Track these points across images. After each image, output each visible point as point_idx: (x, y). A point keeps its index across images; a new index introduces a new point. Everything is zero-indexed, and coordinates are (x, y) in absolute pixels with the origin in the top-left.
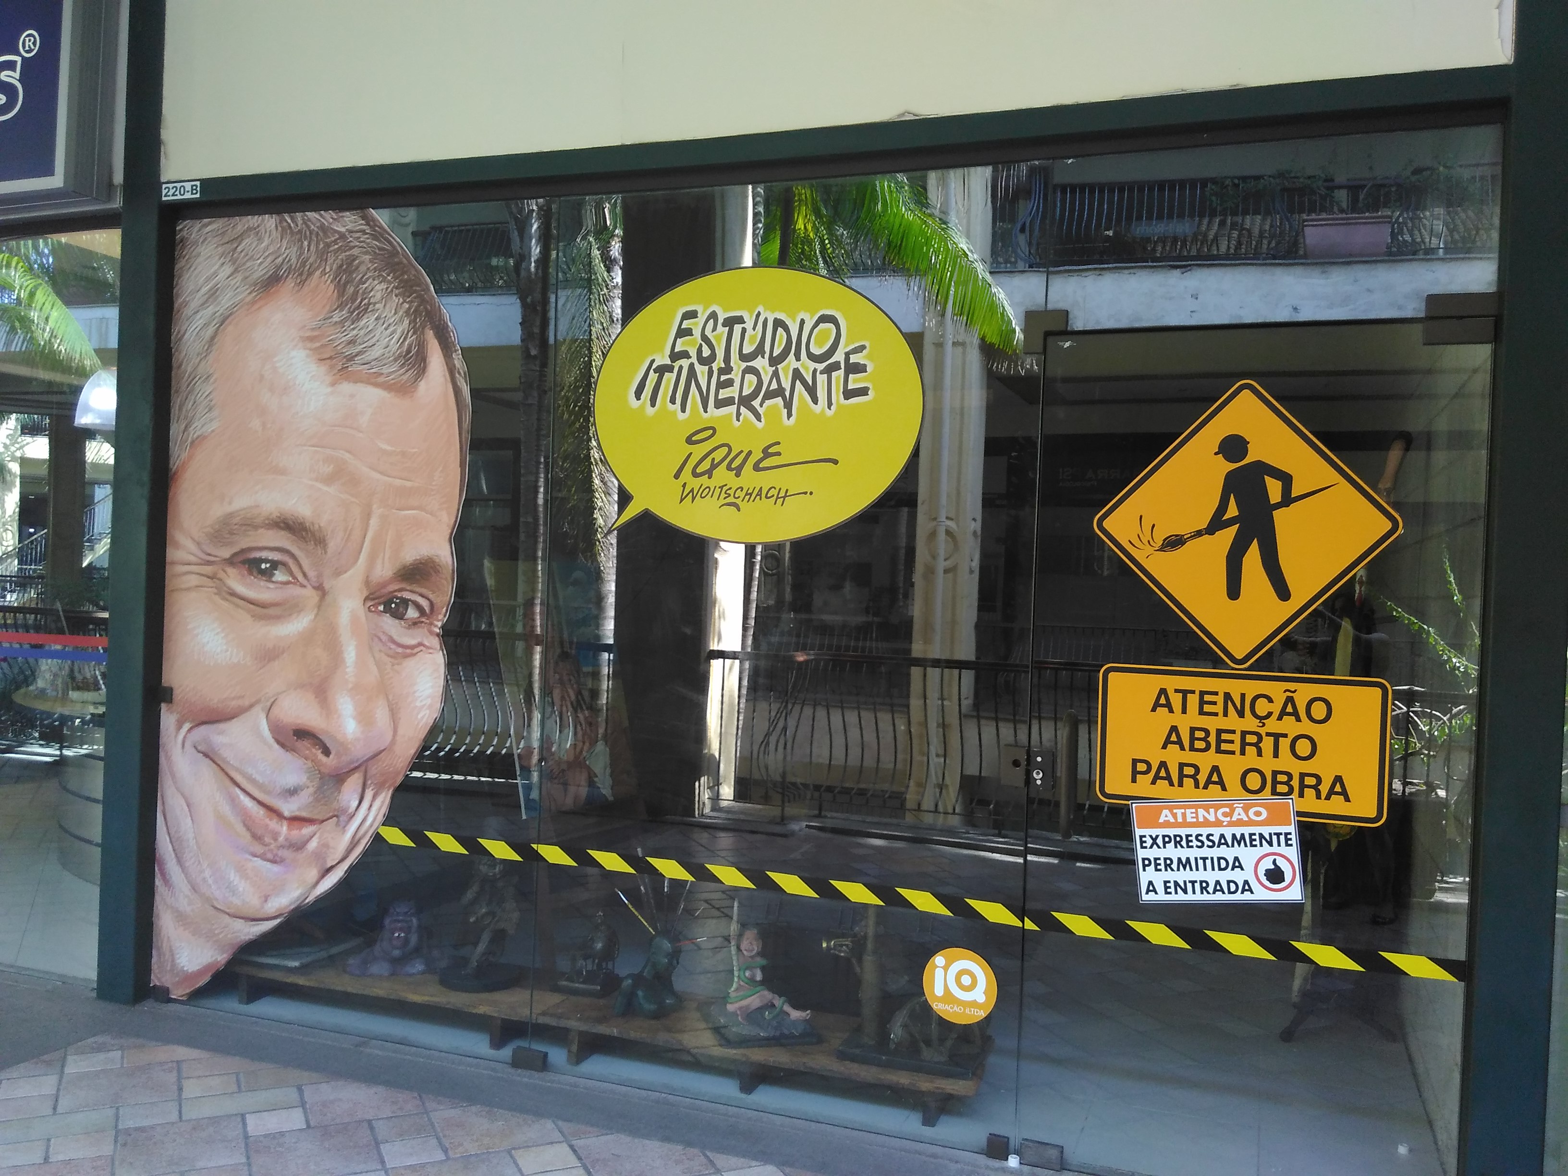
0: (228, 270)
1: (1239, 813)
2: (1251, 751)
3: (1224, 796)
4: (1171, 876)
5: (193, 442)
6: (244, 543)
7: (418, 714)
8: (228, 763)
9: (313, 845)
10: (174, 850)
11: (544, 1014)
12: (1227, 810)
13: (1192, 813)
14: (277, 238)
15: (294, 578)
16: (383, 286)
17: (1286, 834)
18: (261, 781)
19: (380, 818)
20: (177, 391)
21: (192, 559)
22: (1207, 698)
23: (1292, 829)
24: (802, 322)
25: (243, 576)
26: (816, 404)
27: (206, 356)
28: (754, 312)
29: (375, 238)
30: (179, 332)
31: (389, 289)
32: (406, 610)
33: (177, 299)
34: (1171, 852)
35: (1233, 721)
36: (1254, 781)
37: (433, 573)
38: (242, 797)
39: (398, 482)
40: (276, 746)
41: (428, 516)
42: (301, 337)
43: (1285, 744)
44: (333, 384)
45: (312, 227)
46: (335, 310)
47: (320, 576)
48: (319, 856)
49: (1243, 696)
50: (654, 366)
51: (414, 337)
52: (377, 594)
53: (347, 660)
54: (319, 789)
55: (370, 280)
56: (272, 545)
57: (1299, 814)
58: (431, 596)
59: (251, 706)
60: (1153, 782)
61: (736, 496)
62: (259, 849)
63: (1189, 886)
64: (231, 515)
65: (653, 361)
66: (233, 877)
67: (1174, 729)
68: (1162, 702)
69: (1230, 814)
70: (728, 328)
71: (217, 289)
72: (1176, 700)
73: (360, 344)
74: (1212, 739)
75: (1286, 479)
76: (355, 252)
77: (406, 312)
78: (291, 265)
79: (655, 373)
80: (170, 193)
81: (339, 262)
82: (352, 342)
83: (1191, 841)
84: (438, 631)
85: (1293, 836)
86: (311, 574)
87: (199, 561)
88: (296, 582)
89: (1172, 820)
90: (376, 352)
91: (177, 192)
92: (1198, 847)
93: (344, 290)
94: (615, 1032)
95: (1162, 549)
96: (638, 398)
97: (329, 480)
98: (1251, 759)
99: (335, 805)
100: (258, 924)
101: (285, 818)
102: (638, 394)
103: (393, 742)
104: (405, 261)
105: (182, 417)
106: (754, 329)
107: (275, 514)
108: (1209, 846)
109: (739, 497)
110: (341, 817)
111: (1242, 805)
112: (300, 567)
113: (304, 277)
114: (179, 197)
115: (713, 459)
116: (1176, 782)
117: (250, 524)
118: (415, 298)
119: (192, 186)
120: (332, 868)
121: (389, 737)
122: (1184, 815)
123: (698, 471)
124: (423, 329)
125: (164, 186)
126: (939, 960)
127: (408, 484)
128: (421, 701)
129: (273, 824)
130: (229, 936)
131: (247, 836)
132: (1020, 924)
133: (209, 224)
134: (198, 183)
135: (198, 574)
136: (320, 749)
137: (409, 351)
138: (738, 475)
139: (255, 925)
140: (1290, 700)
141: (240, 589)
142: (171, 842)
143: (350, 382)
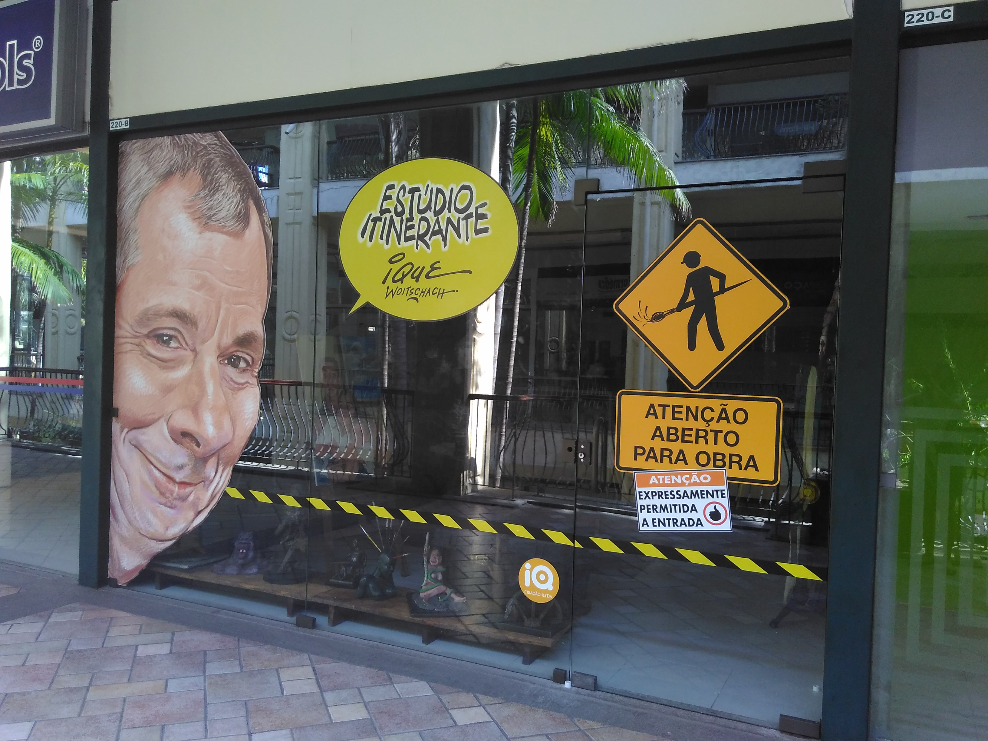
0: (146, 168)
1: (695, 478)
2: (702, 441)
3: (686, 468)
4: (656, 516)
5: (128, 268)
6: (155, 325)
7: (246, 422)
8: (147, 451)
9: (191, 498)
10: (119, 501)
11: (315, 596)
12: (688, 476)
13: (668, 478)
14: (171, 150)
15: (181, 345)
16: (227, 175)
17: (722, 491)
18: (164, 462)
19: (227, 483)
20: (120, 239)
21: (128, 335)
22: (677, 409)
23: (725, 487)
24: (452, 190)
25: (154, 344)
26: (460, 238)
27: (134, 219)
28: (425, 185)
29: (222, 148)
30: (121, 205)
31: (230, 177)
32: (240, 363)
33: (120, 186)
34: (656, 501)
35: (691, 423)
36: (703, 459)
37: (254, 342)
38: (155, 470)
39: (235, 289)
40: (172, 442)
41: (251, 308)
42: (184, 206)
43: (721, 436)
44: (201, 233)
45: (189, 143)
46: (201, 190)
47: (194, 344)
48: (194, 504)
49: (697, 408)
50: (371, 218)
51: (243, 204)
52: (224, 353)
53: (208, 392)
54: (194, 466)
55: (220, 172)
56: (169, 326)
57: (729, 478)
58: (253, 355)
59: (159, 418)
60: (647, 460)
61: (416, 293)
62: (163, 500)
63: (667, 521)
64: (148, 310)
65: (371, 215)
66: (150, 516)
67: (658, 428)
68: (651, 412)
69: (690, 479)
70: (411, 194)
71: (141, 180)
72: (659, 410)
73: (215, 209)
74: (680, 434)
75: (722, 277)
76: (212, 156)
77: (239, 190)
78: (178, 165)
79: (372, 222)
80: (114, 126)
81: (203, 162)
82: (210, 208)
83: (668, 495)
84: (256, 374)
85: (726, 492)
86: (190, 342)
87: (132, 336)
88: (182, 347)
89: (657, 482)
90: (223, 214)
91: (118, 125)
92: (671, 498)
93: (206, 178)
94: (353, 607)
95: (652, 321)
96: (363, 237)
97: (198, 288)
98: (701, 446)
99: (203, 475)
100: (163, 543)
101: (177, 483)
102: (363, 234)
103: (233, 439)
104: (238, 161)
105: (122, 254)
106: (425, 194)
107: (171, 308)
108: (677, 498)
109: (418, 294)
110: (205, 482)
111: (696, 473)
112: (184, 339)
113: (185, 172)
114: (119, 128)
115: (404, 272)
116: (659, 460)
117: (158, 315)
118: (243, 182)
119: (125, 121)
120: (201, 511)
121: (230, 436)
122: (664, 479)
123: (395, 279)
124: (248, 199)
125: (111, 122)
126: (527, 565)
127: (240, 290)
128: (248, 415)
129: (171, 486)
130: (148, 550)
131: (158, 492)
132: (572, 544)
133: (136, 143)
134: (128, 120)
135: (131, 343)
136: (194, 443)
137: (240, 213)
138: (417, 281)
139: (161, 544)
140: (724, 410)
141: (153, 352)
142: (118, 496)
143: (209, 231)
